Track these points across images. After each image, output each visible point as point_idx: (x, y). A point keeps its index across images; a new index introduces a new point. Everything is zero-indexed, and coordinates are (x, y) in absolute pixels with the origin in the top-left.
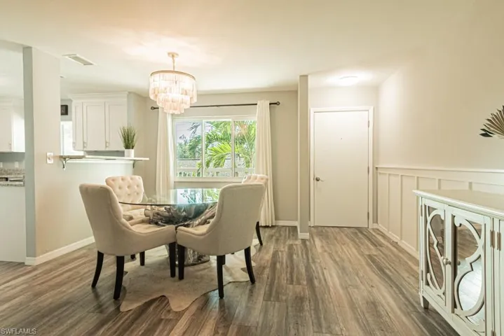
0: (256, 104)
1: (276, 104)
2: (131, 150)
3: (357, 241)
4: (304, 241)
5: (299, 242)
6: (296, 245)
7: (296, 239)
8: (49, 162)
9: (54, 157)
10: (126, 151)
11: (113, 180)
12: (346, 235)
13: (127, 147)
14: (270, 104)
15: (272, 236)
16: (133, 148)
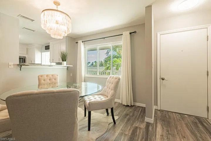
0: (122, 34)
1: (134, 32)
2: (64, 62)
3: (199, 135)
4: (148, 124)
5: (143, 126)
6: (140, 128)
7: (143, 121)
8: (10, 67)
9: (14, 65)
10: (62, 62)
11: (41, 76)
12: (186, 124)
13: (63, 61)
14: (130, 33)
15: (127, 115)
16: (65, 61)
